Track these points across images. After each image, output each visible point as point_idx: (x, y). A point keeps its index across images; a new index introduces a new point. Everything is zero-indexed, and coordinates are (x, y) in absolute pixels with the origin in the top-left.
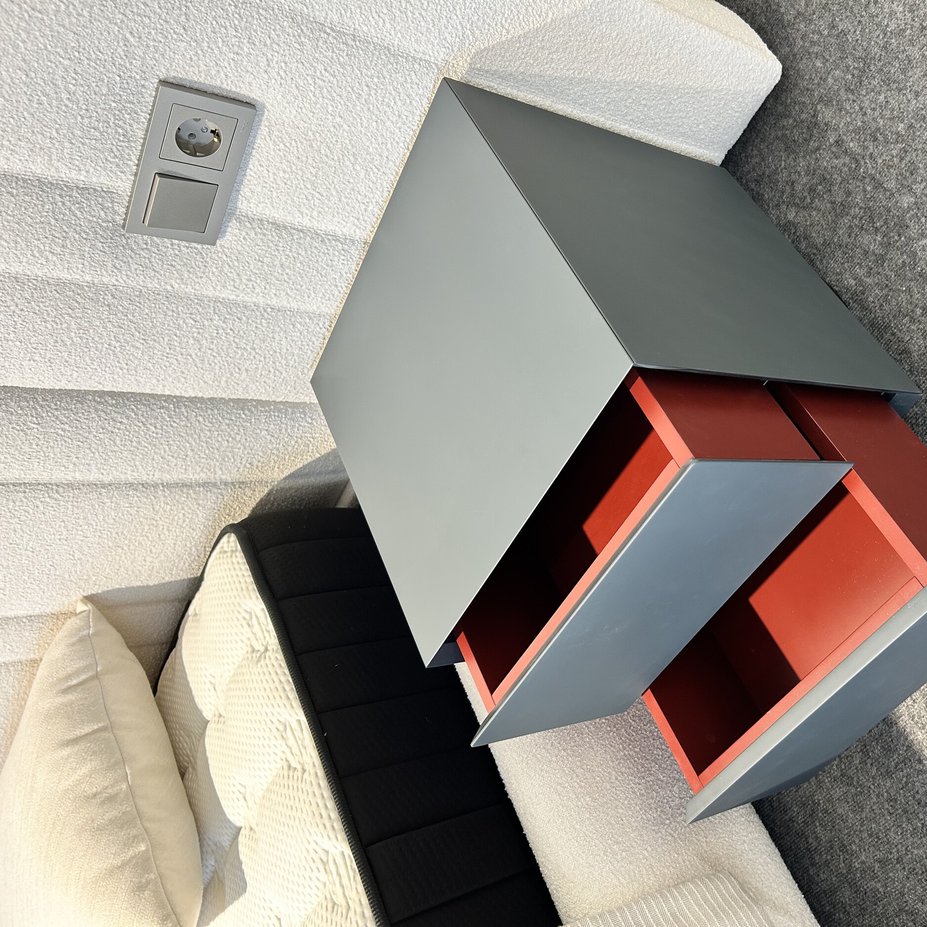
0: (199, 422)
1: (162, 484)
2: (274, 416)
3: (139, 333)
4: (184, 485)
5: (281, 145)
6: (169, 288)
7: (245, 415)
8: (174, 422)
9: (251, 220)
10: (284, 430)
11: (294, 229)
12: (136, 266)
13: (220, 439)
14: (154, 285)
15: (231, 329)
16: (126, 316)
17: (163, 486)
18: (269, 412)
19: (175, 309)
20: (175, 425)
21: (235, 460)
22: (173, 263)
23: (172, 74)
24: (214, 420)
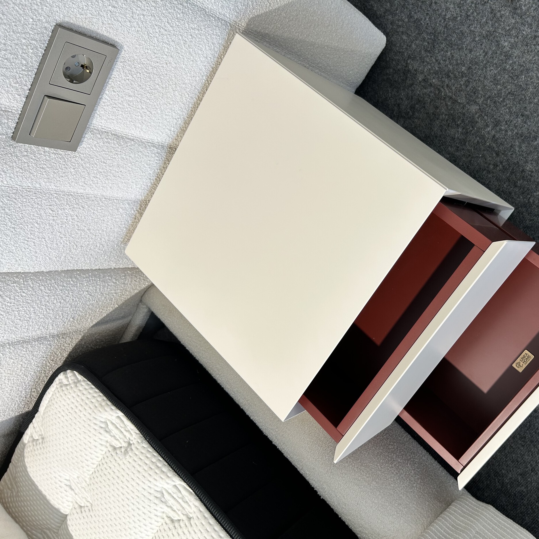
0: (41, 290)
1: (8, 343)
2: (92, 280)
3: (11, 223)
4: (24, 342)
5: (130, 76)
6: (38, 185)
7: (73, 282)
8: (24, 292)
9: (101, 132)
10: (98, 290)
11: (128, 139)
12: (18, 170)
13: (55, 302)
14: (27, 183)
15: (76, 216)
16: (4, 210)
17: (9, 345)
18: (89, 278)
19: (40, 203)
20: (24, 295)
21: (63, 317)
22: (44, 166)
23: (67, 19)
24: (52, 288)
